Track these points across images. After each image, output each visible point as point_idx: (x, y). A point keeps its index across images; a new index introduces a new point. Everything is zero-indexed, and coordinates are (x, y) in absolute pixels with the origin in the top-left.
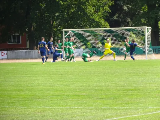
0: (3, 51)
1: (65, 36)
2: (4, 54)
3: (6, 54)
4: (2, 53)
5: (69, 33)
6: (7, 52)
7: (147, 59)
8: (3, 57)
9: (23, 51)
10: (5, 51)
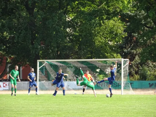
0: (5, 82)
1: (39, 67)
2: (6, 85)
3: (7, 85)
4: (4, 83)
5: (45, 64)
6: (9, 83)
7: (123, 94)
8: (5, 88)
9: (25, 83)
10: (7, 82)
